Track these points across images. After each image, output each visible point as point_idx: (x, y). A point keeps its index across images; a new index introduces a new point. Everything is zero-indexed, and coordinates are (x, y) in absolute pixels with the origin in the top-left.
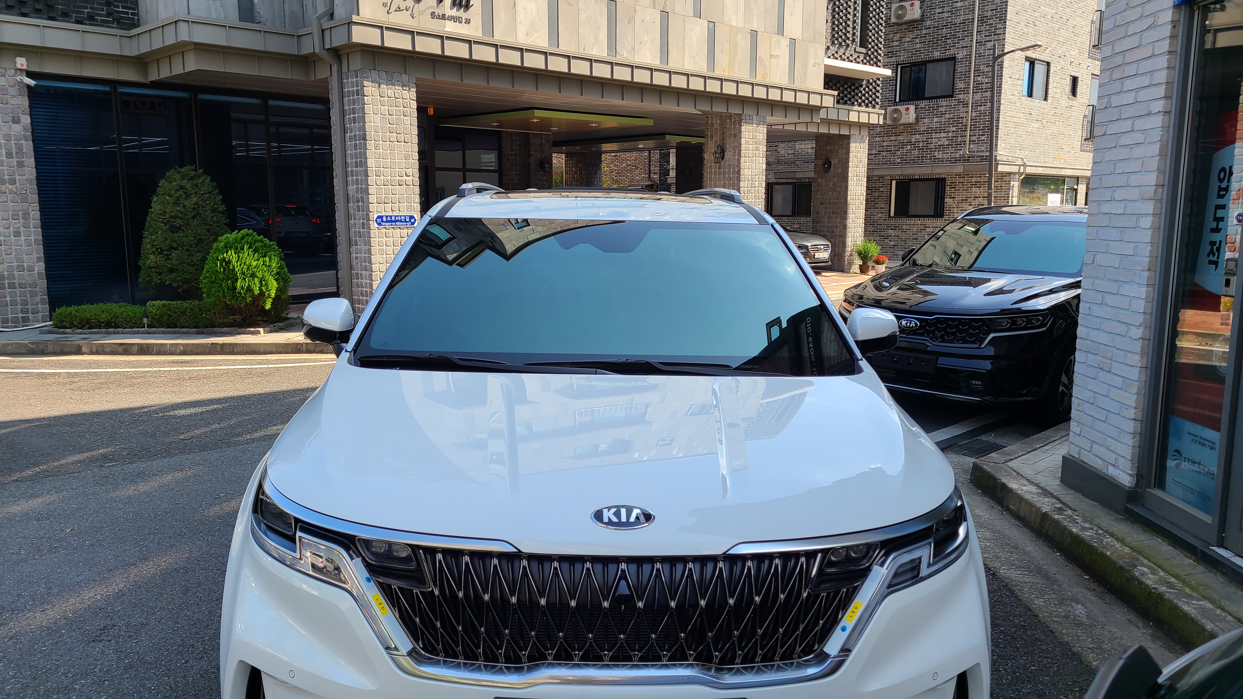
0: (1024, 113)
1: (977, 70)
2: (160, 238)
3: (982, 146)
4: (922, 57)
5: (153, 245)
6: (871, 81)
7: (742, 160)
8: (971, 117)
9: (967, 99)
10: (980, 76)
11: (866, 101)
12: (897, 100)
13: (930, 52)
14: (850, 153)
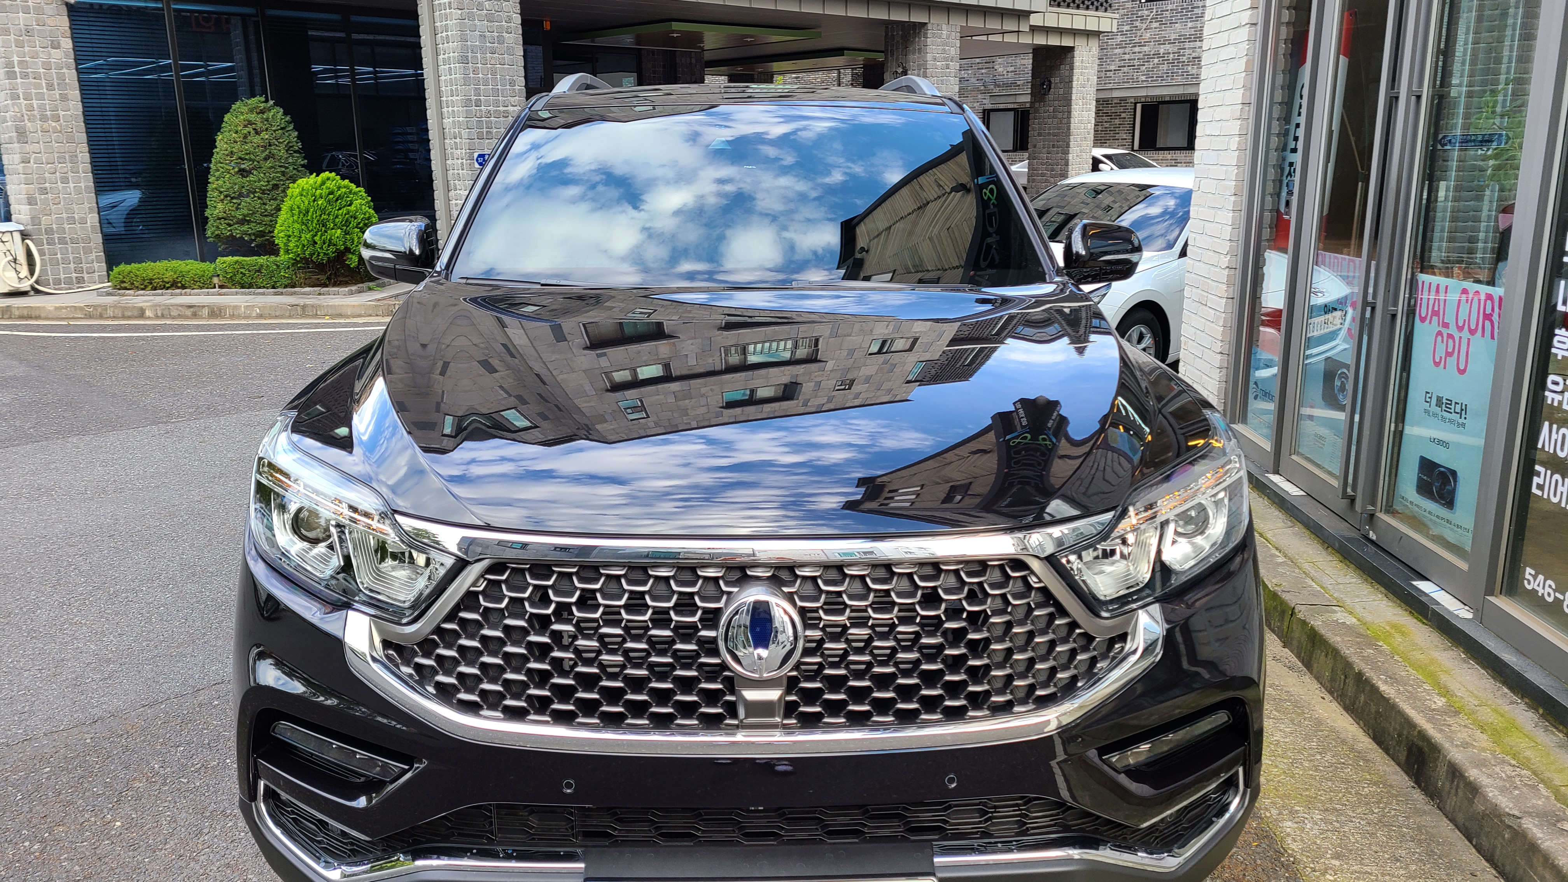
2: (228, 184)
5: (221, 192)
11: (1096, 3)
14: (1073, 69)
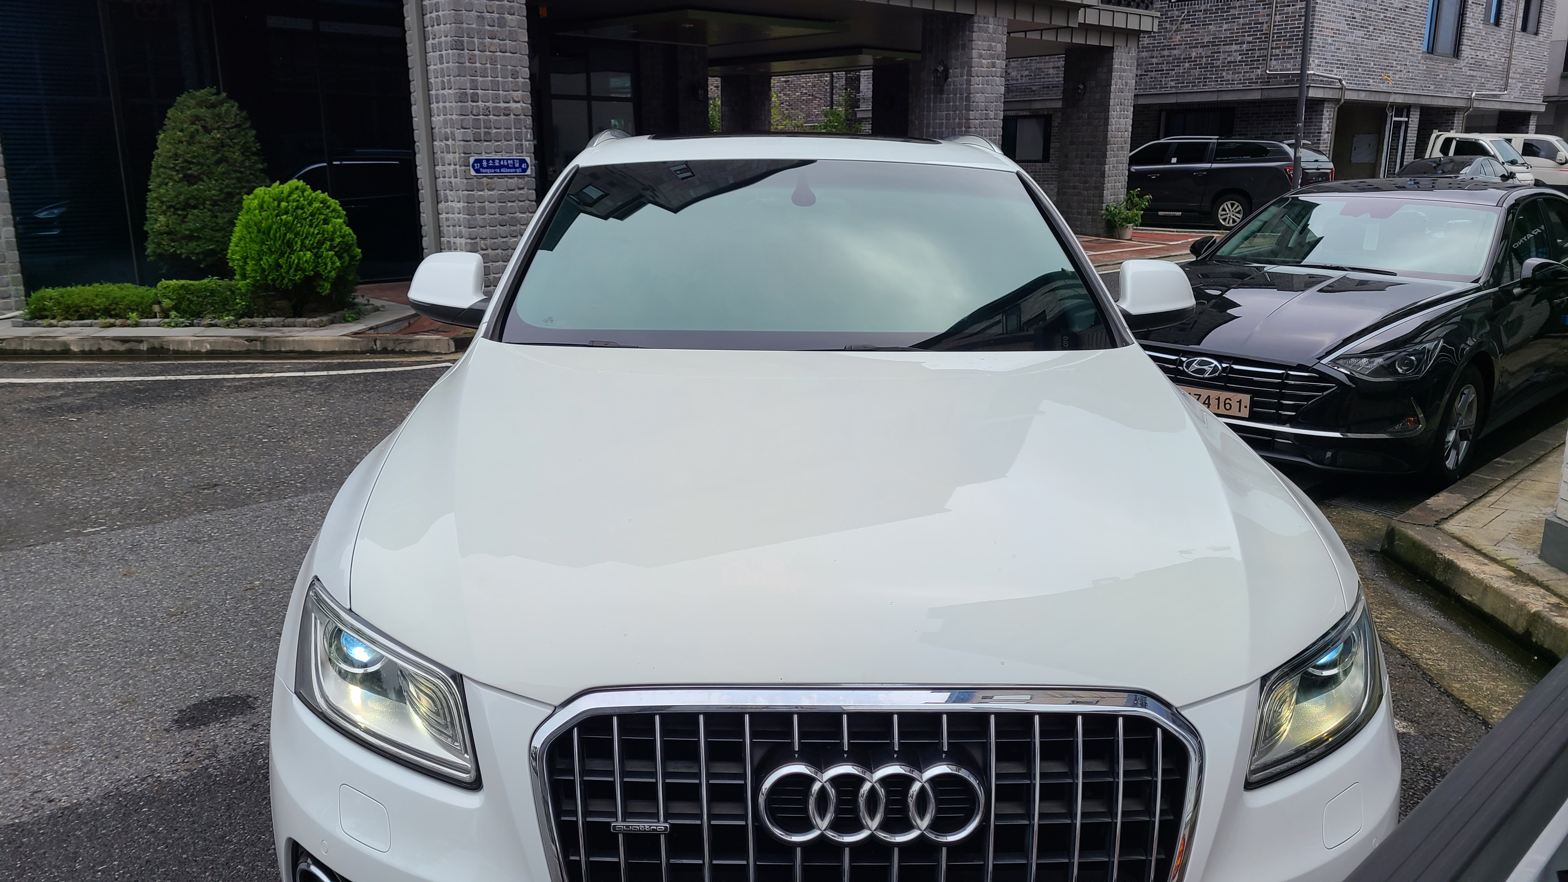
2: (171, 192)
7: (973, 80)
14: (1112, 72)
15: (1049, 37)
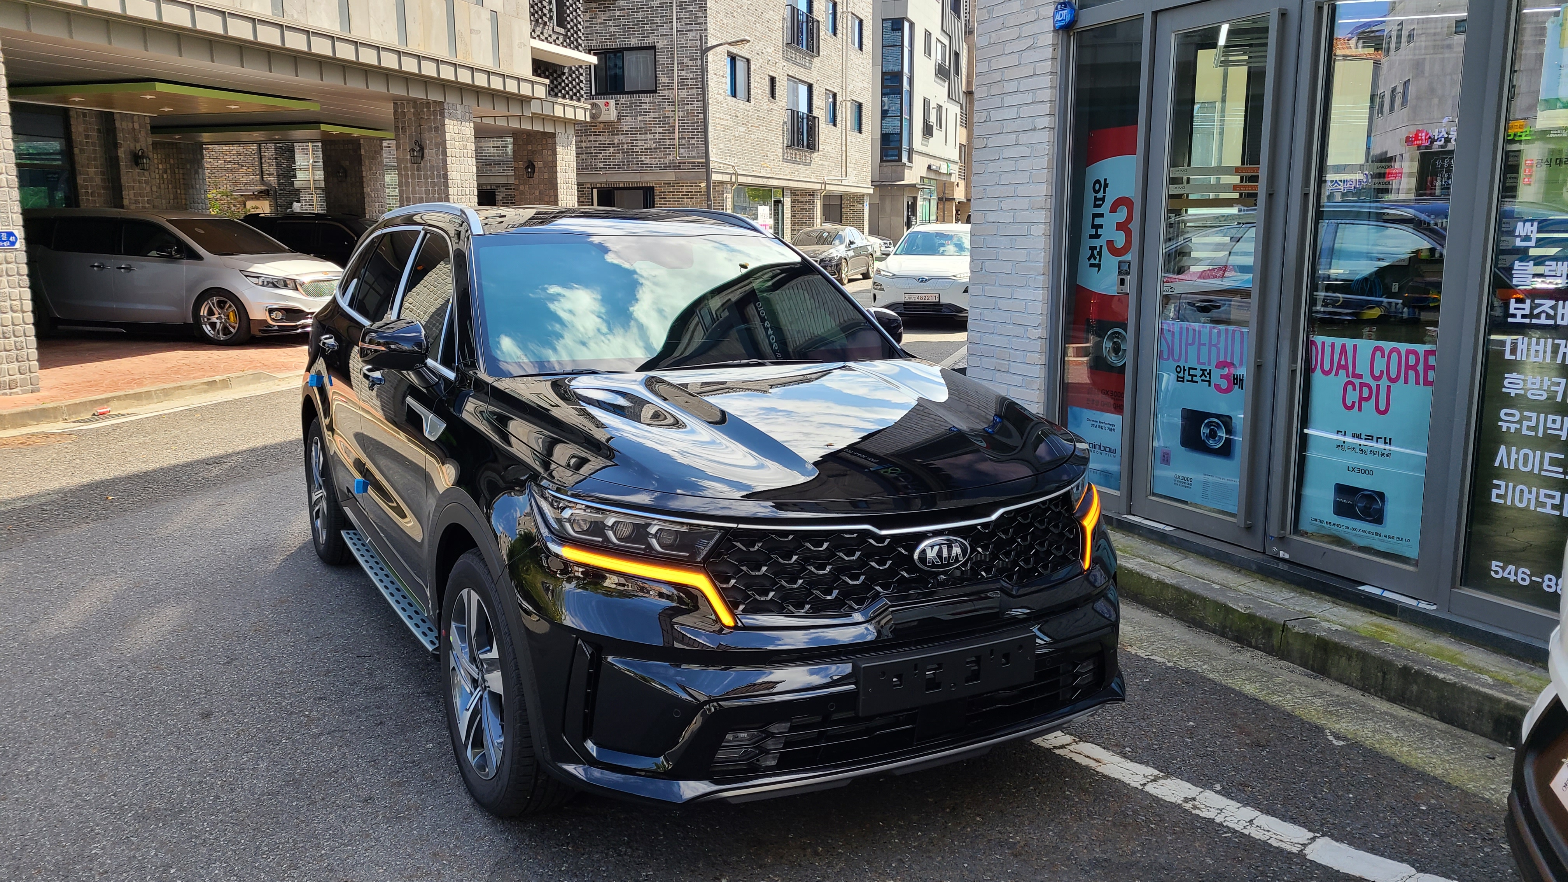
0: (730, 115)
1: (680, 63)
3: (692, 151)
4: (617, 44)
6: (573, 68)
7: (449, 160)
8: (679, 117)
9: (672, 96)
10: (683, 70)
11: (571, 93)
12: (593, 93)
13: (626, 38)
14: (556, 154)
15: (501, 123)
